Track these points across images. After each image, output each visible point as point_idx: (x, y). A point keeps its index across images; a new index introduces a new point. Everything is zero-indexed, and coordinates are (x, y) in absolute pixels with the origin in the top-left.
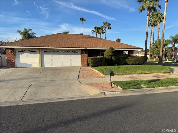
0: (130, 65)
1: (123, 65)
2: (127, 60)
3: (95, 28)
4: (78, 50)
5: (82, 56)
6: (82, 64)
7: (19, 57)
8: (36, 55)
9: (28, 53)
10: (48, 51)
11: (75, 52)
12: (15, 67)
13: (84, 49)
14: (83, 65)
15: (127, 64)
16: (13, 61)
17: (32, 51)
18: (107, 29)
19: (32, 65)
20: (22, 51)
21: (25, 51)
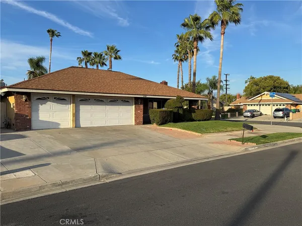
0: (196, 121)
1: (188, 121)
2: (193, 115)
3: (85, 54)
4: (129, 99)
5: (135, 107)
6: (135, 120)
7: (37, 110)
8: (67, 106)
9: (53, 102)
10: (86, 100)
11: (125, 101)
12: (30, 129)
13: (142, 96)
14: (137, 123)
15: (193, 120)
16: (27, 116)
17: (60, 99)
18: (113, 59)
19: (59, 124)
20: (44, 98)
21: (49, 98)
